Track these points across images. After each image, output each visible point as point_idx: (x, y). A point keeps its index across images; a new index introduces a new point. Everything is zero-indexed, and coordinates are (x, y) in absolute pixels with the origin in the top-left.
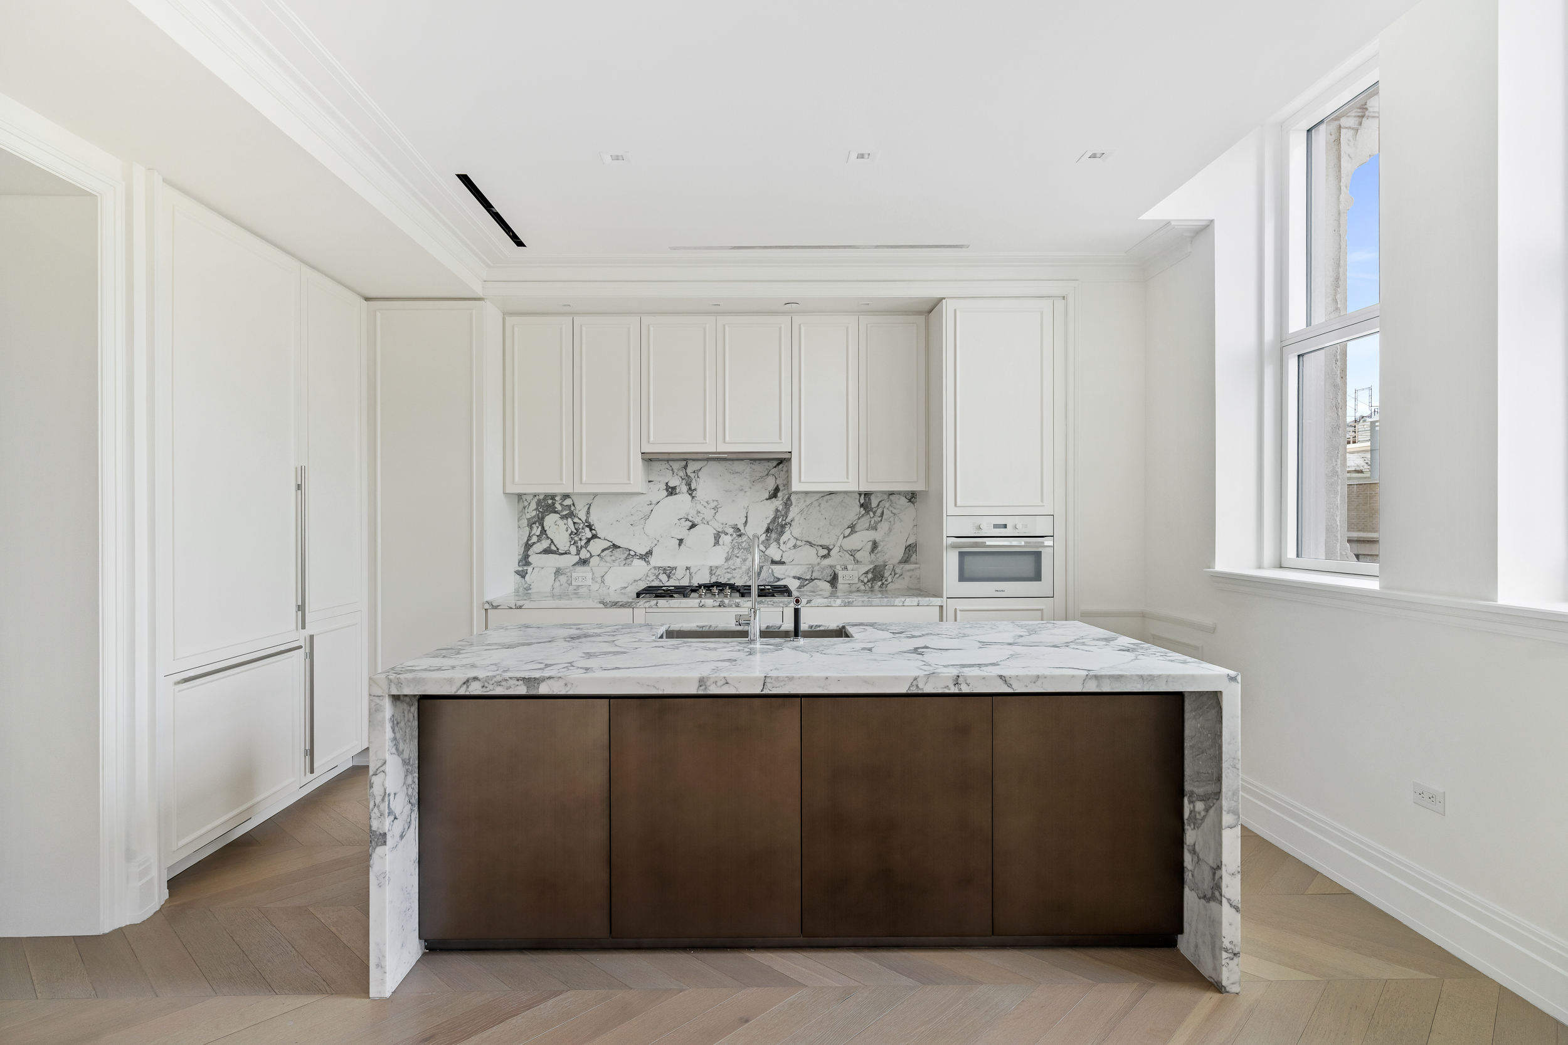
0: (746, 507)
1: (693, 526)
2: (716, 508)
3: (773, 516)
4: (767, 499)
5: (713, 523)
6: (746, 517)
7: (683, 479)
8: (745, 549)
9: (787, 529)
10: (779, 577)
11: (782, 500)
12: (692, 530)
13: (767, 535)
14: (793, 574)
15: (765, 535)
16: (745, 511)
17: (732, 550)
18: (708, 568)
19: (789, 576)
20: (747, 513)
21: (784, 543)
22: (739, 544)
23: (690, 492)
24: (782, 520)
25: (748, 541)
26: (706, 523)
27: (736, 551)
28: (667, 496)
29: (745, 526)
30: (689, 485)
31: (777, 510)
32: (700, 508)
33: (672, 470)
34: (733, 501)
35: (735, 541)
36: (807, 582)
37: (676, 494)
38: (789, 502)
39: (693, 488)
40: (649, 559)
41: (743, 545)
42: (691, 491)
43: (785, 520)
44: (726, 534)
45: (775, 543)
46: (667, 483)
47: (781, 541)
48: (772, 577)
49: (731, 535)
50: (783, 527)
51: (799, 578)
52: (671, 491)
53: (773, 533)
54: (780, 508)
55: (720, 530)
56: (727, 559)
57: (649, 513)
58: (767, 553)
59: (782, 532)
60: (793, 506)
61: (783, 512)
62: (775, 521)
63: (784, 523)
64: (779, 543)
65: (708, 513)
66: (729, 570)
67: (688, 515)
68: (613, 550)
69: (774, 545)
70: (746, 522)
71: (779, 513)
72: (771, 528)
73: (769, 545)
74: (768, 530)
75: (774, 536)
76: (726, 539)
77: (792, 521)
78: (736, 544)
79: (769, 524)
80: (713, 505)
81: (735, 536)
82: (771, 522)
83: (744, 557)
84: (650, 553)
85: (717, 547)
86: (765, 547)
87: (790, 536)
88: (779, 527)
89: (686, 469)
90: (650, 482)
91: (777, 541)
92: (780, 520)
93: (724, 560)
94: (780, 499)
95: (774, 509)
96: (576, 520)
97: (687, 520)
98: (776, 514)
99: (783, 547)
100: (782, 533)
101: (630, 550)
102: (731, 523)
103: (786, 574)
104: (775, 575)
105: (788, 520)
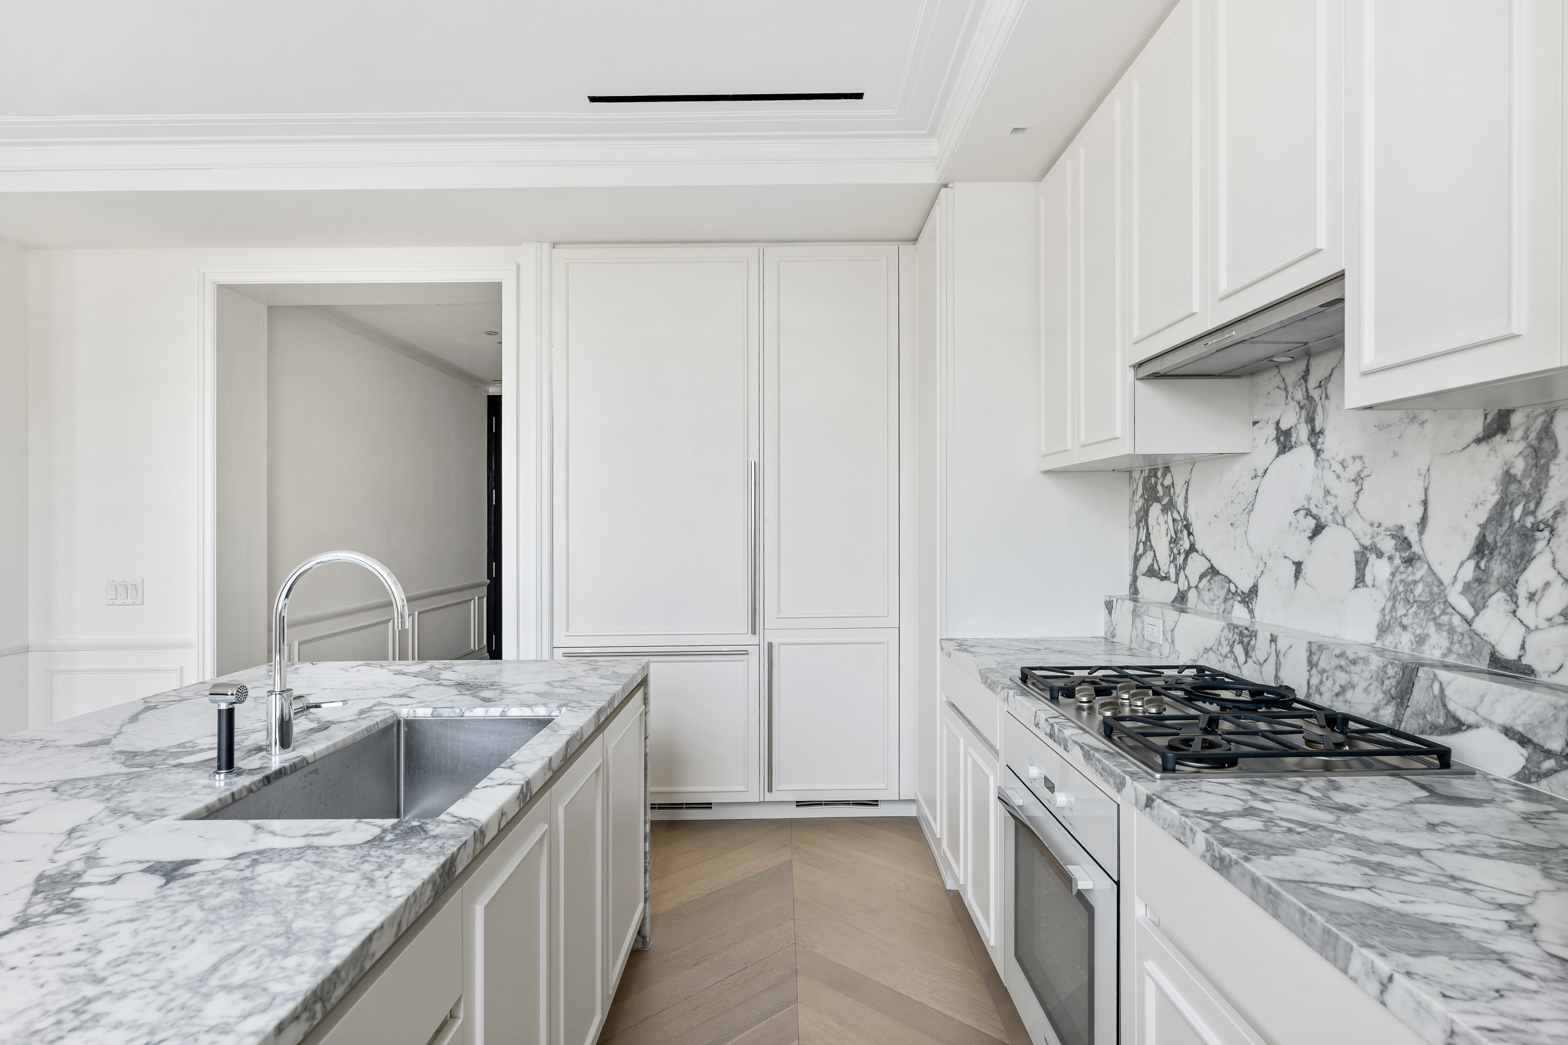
0: (1424, 470)
1: (1318, 529)
2: (1358, 479)
3: (1495, 498)
4: (1478, 441)
5: (1357, 524)
6: (1425, 503)
7: (1301, 408)
8: (1423, 605)
9: (1540, 545)
10: (1462, 714)
11: (1525, 437)
12: (1318, 538)
13: (1477, 566)
14: (1502, 716)
15: (1471, 564)
16: (1420, 485)
17: (1390, 604)
18: (1305, 646)
19: (1490, 723)
20: (1426, 490)
21: (1531, 597)
22: (1410, 586)
23: (1313, 440)
24: (1526, 513)
25: (1429, 580)
26: (1340, 521)
27: (1401, 611)
28: (1277, 456)
29: (1421, 532)
30: (1311, 420)
31: (1508, 478)
32: (1330, 480)
33: (1285, 389)
34: (1395, 454)
35: (1398, 578)
36: (1549, 764)
37: (1292, 448)
38: (1546, 445)
39: (1318, 429)
40: (1254, 604)
41: (1419, 590)
42: (1315, 434)
43: (1533, 513)
44: (1380, 555)
45: (1501, 595)
46: (1278, 423)
47: (1522, 591)
48: (1442, 713)
49: (1390, 558)
50: (1528, 536)
51: (1523, 741)
52: (1284, 441)
53: (1497, 558)
54: (1519, 466)
55: (1367, 542)
56: (1383, 630)
57: (1253, 498)
58: (1479, 625)
59: (1522, 555)
60: (1560, 459)
61: (1527, 483)
62: (1501, 514)
63: (1529, 521)
64: (1513, 597)
65: (1344, 492)
66: (1343, 663)
67: (1309, 499)
68: (1211, 579)
69: (1498, 601)
70: (1424, 520)
71: (1513, 487)
72: (1490, 539)
73: (1485, 599)
74: (1482, 549)
75: (1498, 568)
76: (1379, 569)
77: (1556, 515)
78: (1401, 588)
79: (1483, 527)
80: (1354, 468)
81: (1397, 561)
82: (1490, 519)
83: (1419, 631)
84: (1254, 590)
85: (1361, 591)
86: (1473, 605)
87: (1551, 575)
88: (1514, 539)
89: (1306, 381)
90: (1255, 423)
91: (1509, 586)
92: (1518, 512)
93: (1375, 631)
94: (1519, 434)
95: (1499, 473)
96: (1176, 516)
97: (1309, 513)
98: (1505, 492)
99: (1526, 611)
100: (1523, 560)
101: (1230, 581)
102: (1389, 522)
103: (1483, 710)
104: (1451, 706)
105: (1545, 511)
